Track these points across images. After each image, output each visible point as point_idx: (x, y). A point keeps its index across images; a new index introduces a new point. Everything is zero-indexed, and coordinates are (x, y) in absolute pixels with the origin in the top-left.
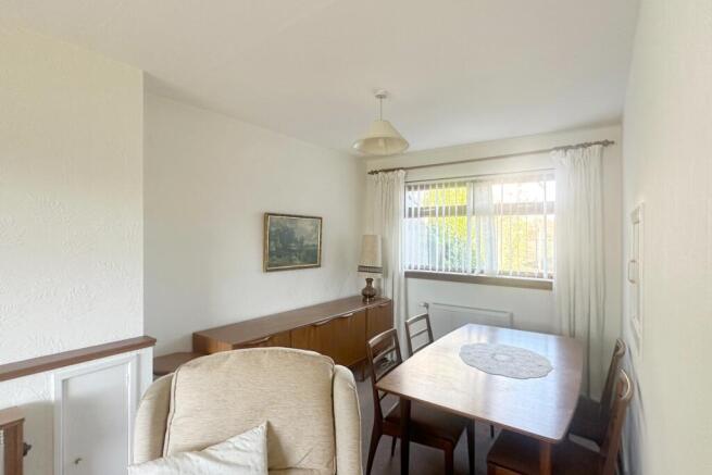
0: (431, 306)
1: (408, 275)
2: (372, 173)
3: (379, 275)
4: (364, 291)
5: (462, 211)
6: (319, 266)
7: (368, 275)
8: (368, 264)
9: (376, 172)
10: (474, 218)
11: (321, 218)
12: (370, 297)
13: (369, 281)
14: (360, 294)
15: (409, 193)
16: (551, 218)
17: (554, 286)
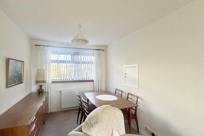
0: (62, 91)
1: (53, 82)
6: (23, 83)
11: (24, 62)
13: (41, 86)
14: (37, 91)
17: (94, 81)
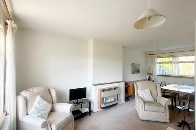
1: (158, 75)
2: (149, 55)
3: (152, 75)
4: (148, 78)
5: (171, 62)
7: (149, 75)
8: (149, 73)
9: (150, 55)
10: (174, 64)
11: (140, 64)
12: (150, 79)
13: (149, 76)
15: (157, 59)
16: (193, 64)
